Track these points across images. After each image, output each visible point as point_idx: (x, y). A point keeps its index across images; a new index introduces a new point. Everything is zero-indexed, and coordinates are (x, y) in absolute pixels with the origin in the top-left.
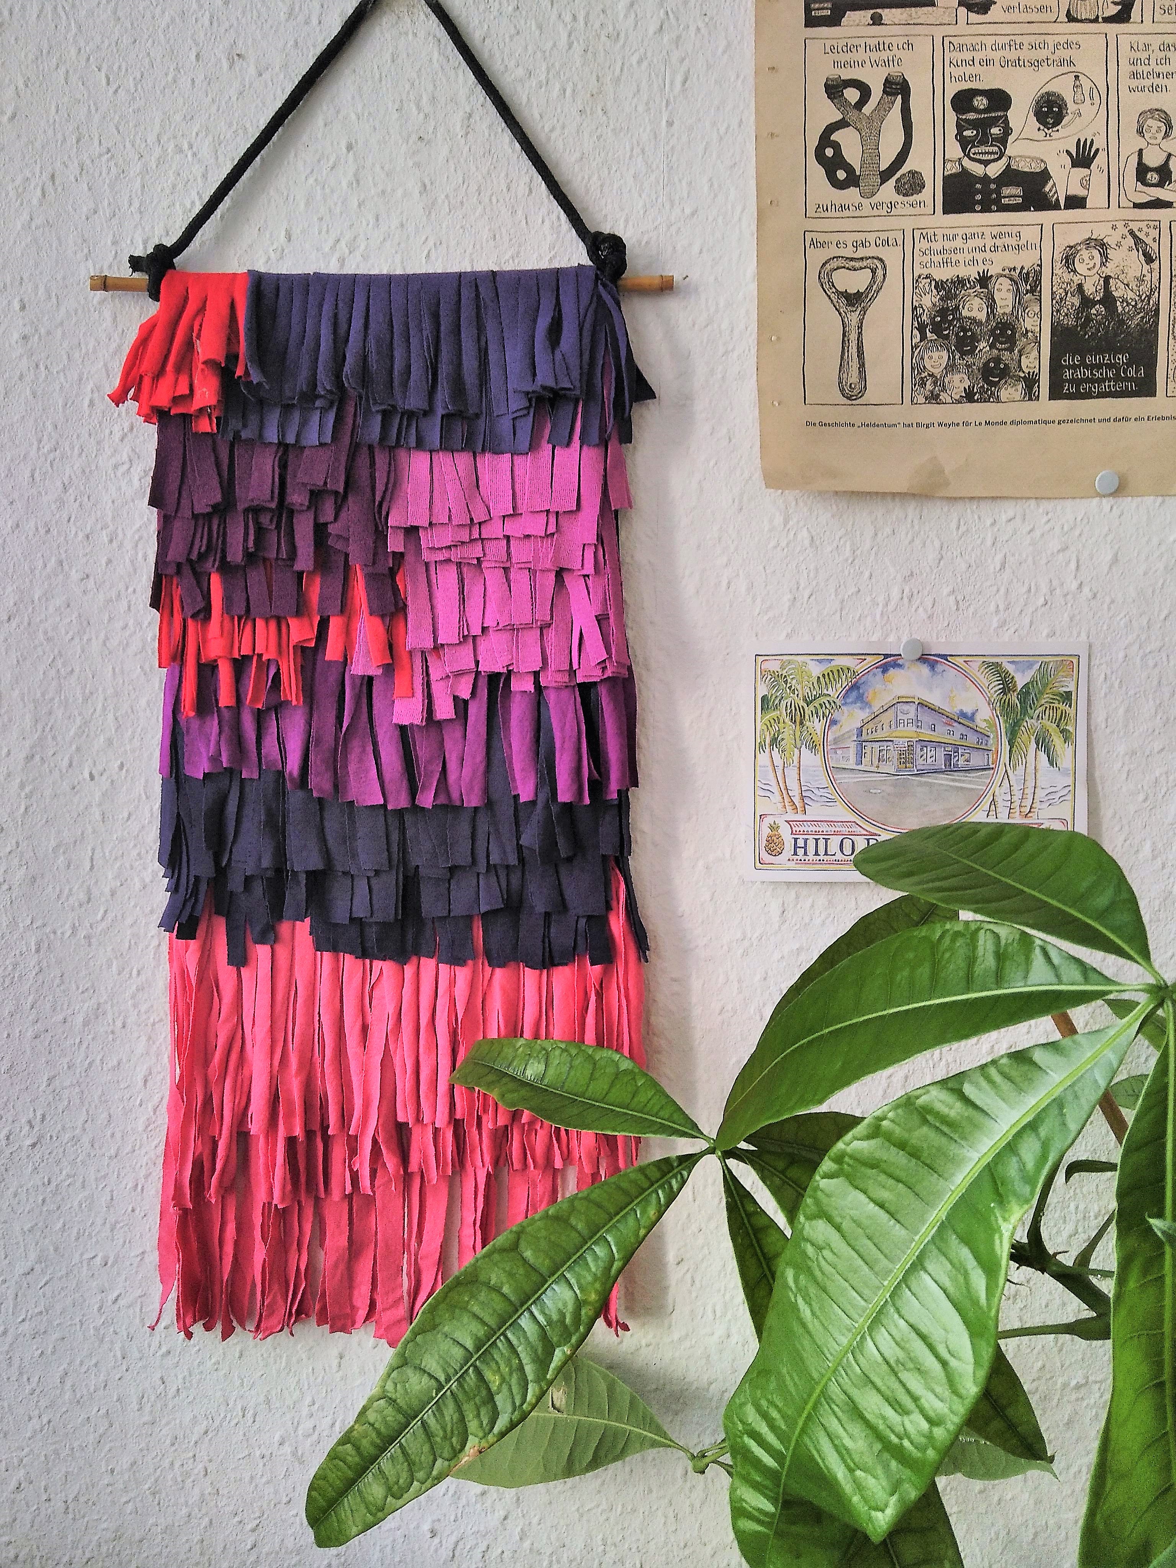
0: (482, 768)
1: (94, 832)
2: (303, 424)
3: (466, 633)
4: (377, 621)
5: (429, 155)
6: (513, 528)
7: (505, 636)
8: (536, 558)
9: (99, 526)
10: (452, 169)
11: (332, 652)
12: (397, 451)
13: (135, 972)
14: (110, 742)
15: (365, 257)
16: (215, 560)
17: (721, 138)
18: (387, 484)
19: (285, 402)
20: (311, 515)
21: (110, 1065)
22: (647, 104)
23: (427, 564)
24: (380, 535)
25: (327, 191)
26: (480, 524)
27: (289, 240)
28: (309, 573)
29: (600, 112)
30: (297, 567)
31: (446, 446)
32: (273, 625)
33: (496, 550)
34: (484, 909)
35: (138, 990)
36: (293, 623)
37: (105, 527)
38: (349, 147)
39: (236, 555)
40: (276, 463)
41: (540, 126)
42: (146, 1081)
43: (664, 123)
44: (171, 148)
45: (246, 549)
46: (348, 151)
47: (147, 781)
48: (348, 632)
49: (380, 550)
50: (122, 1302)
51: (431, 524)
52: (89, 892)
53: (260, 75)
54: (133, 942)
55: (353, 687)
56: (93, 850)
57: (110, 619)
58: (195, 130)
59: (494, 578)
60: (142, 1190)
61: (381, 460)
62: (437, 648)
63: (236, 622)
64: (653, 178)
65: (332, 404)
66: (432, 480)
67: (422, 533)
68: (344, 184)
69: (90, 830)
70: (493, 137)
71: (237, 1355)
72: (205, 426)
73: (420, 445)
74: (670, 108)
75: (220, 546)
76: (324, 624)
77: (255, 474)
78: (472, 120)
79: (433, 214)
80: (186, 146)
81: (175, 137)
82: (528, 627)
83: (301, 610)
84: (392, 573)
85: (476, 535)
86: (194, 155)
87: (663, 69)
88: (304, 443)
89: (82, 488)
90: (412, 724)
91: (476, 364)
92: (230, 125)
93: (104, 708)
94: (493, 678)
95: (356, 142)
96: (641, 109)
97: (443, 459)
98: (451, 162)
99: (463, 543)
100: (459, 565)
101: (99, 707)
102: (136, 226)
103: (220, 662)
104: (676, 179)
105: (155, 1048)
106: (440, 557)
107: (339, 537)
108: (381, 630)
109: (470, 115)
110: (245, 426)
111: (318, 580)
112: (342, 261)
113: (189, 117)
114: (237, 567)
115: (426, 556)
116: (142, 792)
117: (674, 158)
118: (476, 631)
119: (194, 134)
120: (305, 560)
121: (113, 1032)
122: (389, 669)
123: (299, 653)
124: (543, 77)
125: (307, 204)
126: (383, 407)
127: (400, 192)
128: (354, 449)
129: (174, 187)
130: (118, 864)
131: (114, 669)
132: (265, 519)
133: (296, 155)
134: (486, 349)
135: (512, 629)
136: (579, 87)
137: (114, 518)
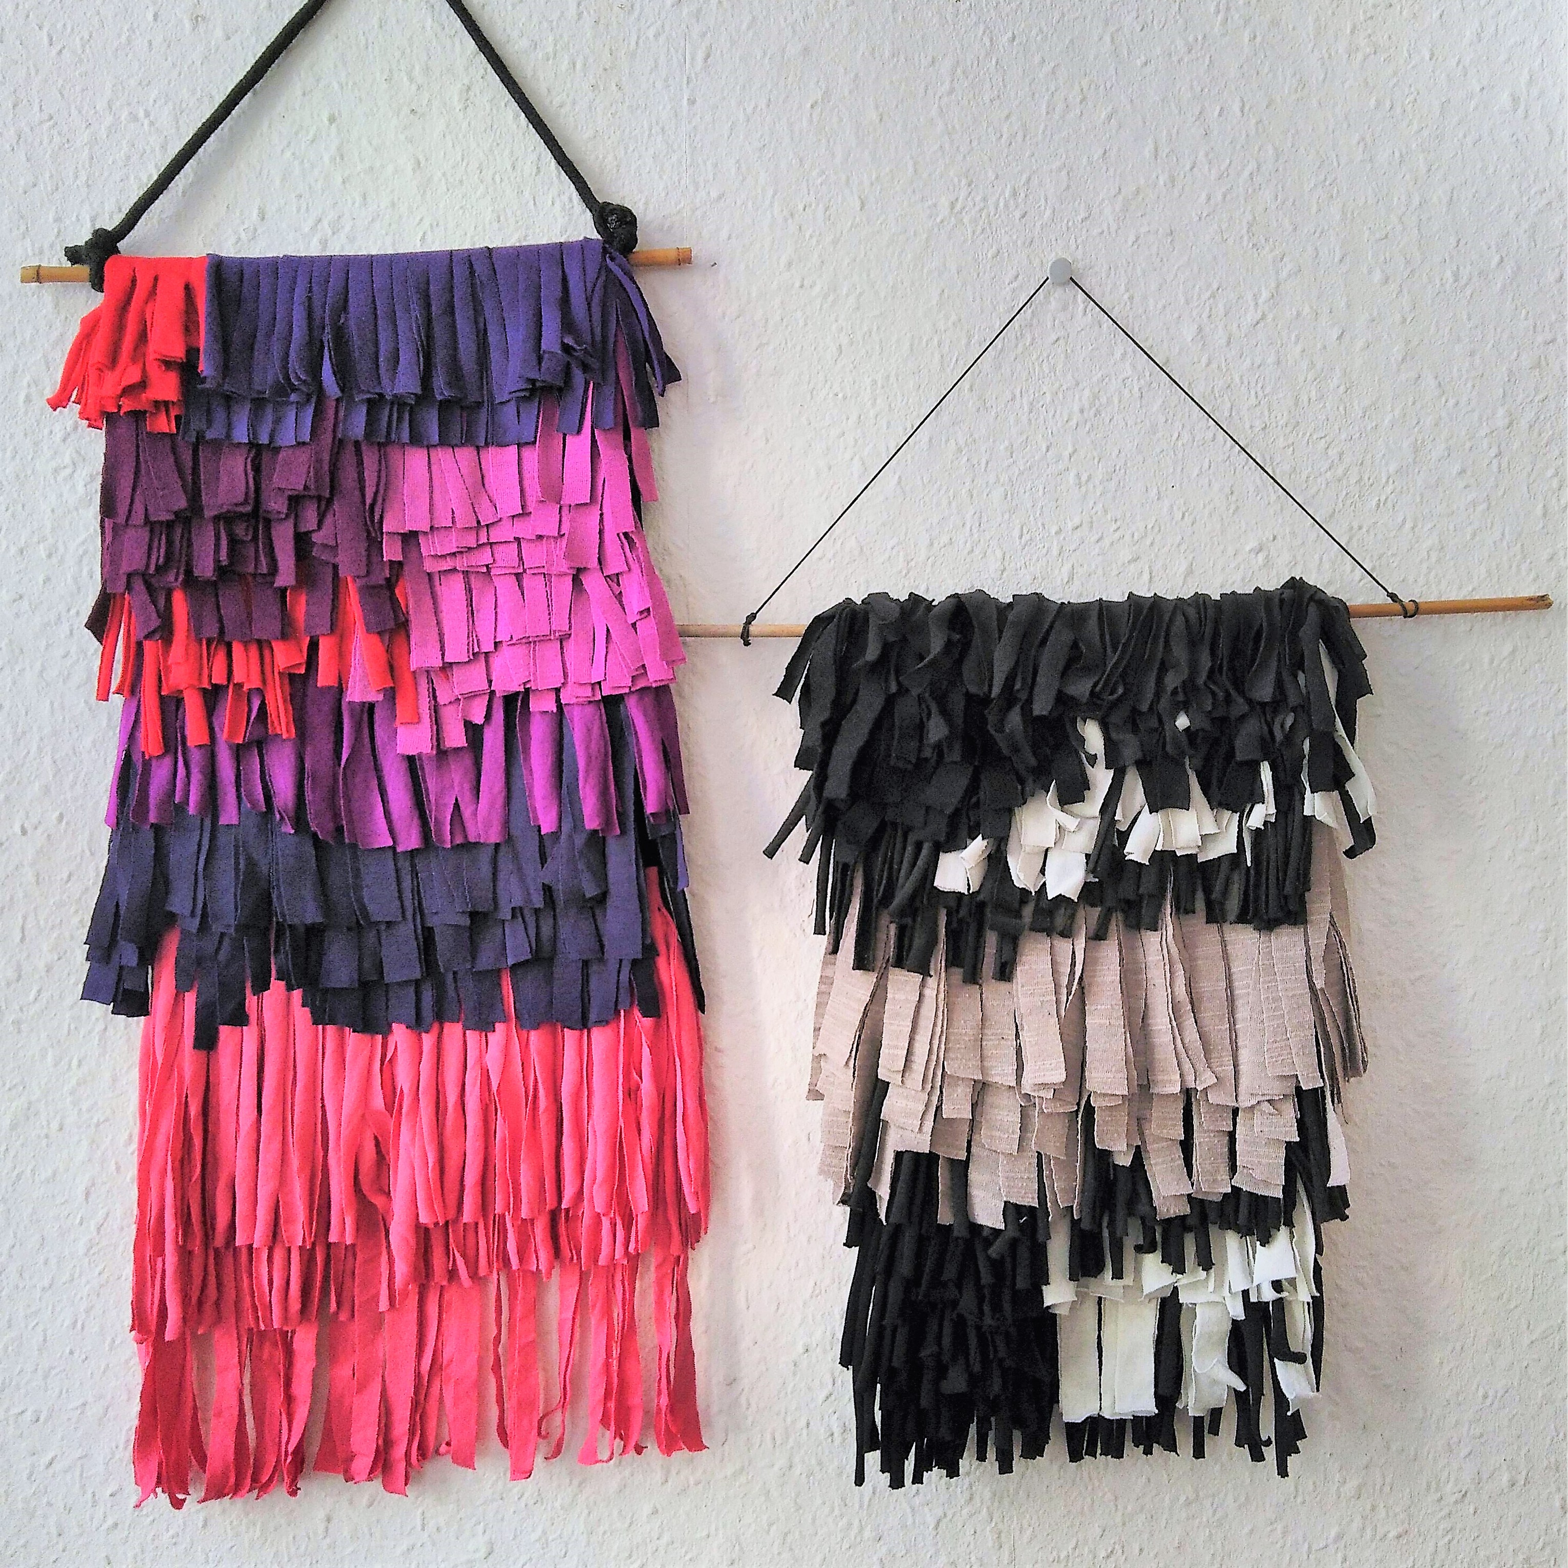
0: (500, 801)
1: (26, 896)
2: (278, 421)
3: (476, 650)
4: (375, 639)
5: (424, 129)
6: (523, 529)
7: (521, 650)
8: (550, 562)
9: (35, 540)
10: (450, 145)
11: (325, 677)
12: (389, 449)
13: (75, 1062)
14: (46, 790)
15: (351, 239)
16: (177, 574)
17: (748, 120)
18: (378, 485)
19: (255, 396)
20: (290, 524)
21: (43, 1178)
22: (666, 80)
23: (429, 575)
24: (374, 543)
25: (307, 165)
26: (487, 526)
27: (263, 219)
28: (293, 588)
29: (614, 87)
30: (279, 582)
31: (444, 442)
32: (254, 651)
33: (506, 556)
34: (510, 962)
35: (78, 1084)
36: (279, 648)
37: (44, 539)
38: (332, 120)
39: (205, 569)
40: (249, 467)
41: (548, 100)
42: (87, 1195)
43: (685, 102)
44: (124, 115)
45: (217, 561)
46: (331, 124)
47: (91, 835)
48: (342, 656)
49: (375, 559)
50: (57, 1466)
51: (432, 527)
52: (19, 969)
53: (228, 38)
54: (72, 1027)
55: (352, 716)
56: (25, 918)
57: (48, 646)
58: (153, 96)
59: (505, 586)
60: (83, 1328)
61: (370, 459)
62: (447, 668)
63: (204, 647)
64: (674, 158)
65: (309, 397)
66: (431, 479)
67: (421, 540)
68: (326, 159)
69: (21, 895)
70: (495, 111)
71: (200, 1524)
72: (163, 424)
73: (416, 440)
74: (691, 85)
75: (184, 559)
76: (314, 646)
77: (224, 479)
78: (471, 93)
79: (429, 193)
80: (141, 114)
81: (129, 104)
82: (544, 639)
83: (287, 632)
84: (390, 585)
85: (483, 540)
86: (152, 124)
87: (682, 44)
88: (279, 443)
89: (15, 496)
90: (420, 754)
91: (473, 347)
92: (194, 92)
93: (40, 750)
94: (510, 700)
95: (340, 114)
96: (659, 85)
97: (442, 456)
98: (448, 137)
99: (470, 548)
100: (466, 574)
101: (34, 749)
102: (82, 202)
103: (186, 695)
104: (700, 161)
105: (99, 1153)
106: (446, 565)
107: (325, 546)
108: (380, 648)
109: (469, 89)
110: (210, 423)
111: (303, 599)
112: (324, 243)
113: (144, 83)
114: (208, 582)
115: (430, 566)
116: (86, 848)
117: (698, 137)
118: (488, 647)
119: (151, 101)
120: (286, 576)
121: (47, 1136)
122: (391, 694)
123: (287, 681)
124: (550, 49)
125: (284, 179)
126: (368, 396)
127: (390, 168)
128: (339, 445)
129: (128, 158)
130: (55, 935)
131: (52, 703)
132: (240, 530)
133: (270, 127)
134: (485, 330)
135: (528, 641)
136: (591, 60)
137: (53, 529)
